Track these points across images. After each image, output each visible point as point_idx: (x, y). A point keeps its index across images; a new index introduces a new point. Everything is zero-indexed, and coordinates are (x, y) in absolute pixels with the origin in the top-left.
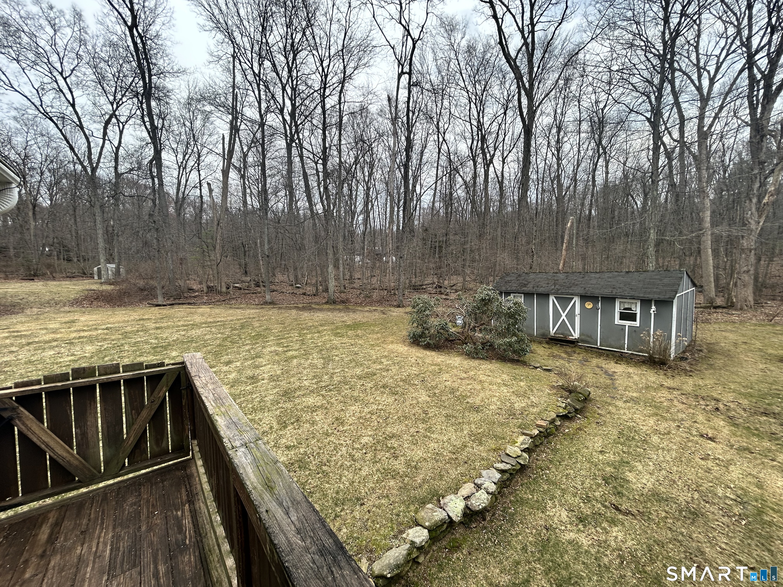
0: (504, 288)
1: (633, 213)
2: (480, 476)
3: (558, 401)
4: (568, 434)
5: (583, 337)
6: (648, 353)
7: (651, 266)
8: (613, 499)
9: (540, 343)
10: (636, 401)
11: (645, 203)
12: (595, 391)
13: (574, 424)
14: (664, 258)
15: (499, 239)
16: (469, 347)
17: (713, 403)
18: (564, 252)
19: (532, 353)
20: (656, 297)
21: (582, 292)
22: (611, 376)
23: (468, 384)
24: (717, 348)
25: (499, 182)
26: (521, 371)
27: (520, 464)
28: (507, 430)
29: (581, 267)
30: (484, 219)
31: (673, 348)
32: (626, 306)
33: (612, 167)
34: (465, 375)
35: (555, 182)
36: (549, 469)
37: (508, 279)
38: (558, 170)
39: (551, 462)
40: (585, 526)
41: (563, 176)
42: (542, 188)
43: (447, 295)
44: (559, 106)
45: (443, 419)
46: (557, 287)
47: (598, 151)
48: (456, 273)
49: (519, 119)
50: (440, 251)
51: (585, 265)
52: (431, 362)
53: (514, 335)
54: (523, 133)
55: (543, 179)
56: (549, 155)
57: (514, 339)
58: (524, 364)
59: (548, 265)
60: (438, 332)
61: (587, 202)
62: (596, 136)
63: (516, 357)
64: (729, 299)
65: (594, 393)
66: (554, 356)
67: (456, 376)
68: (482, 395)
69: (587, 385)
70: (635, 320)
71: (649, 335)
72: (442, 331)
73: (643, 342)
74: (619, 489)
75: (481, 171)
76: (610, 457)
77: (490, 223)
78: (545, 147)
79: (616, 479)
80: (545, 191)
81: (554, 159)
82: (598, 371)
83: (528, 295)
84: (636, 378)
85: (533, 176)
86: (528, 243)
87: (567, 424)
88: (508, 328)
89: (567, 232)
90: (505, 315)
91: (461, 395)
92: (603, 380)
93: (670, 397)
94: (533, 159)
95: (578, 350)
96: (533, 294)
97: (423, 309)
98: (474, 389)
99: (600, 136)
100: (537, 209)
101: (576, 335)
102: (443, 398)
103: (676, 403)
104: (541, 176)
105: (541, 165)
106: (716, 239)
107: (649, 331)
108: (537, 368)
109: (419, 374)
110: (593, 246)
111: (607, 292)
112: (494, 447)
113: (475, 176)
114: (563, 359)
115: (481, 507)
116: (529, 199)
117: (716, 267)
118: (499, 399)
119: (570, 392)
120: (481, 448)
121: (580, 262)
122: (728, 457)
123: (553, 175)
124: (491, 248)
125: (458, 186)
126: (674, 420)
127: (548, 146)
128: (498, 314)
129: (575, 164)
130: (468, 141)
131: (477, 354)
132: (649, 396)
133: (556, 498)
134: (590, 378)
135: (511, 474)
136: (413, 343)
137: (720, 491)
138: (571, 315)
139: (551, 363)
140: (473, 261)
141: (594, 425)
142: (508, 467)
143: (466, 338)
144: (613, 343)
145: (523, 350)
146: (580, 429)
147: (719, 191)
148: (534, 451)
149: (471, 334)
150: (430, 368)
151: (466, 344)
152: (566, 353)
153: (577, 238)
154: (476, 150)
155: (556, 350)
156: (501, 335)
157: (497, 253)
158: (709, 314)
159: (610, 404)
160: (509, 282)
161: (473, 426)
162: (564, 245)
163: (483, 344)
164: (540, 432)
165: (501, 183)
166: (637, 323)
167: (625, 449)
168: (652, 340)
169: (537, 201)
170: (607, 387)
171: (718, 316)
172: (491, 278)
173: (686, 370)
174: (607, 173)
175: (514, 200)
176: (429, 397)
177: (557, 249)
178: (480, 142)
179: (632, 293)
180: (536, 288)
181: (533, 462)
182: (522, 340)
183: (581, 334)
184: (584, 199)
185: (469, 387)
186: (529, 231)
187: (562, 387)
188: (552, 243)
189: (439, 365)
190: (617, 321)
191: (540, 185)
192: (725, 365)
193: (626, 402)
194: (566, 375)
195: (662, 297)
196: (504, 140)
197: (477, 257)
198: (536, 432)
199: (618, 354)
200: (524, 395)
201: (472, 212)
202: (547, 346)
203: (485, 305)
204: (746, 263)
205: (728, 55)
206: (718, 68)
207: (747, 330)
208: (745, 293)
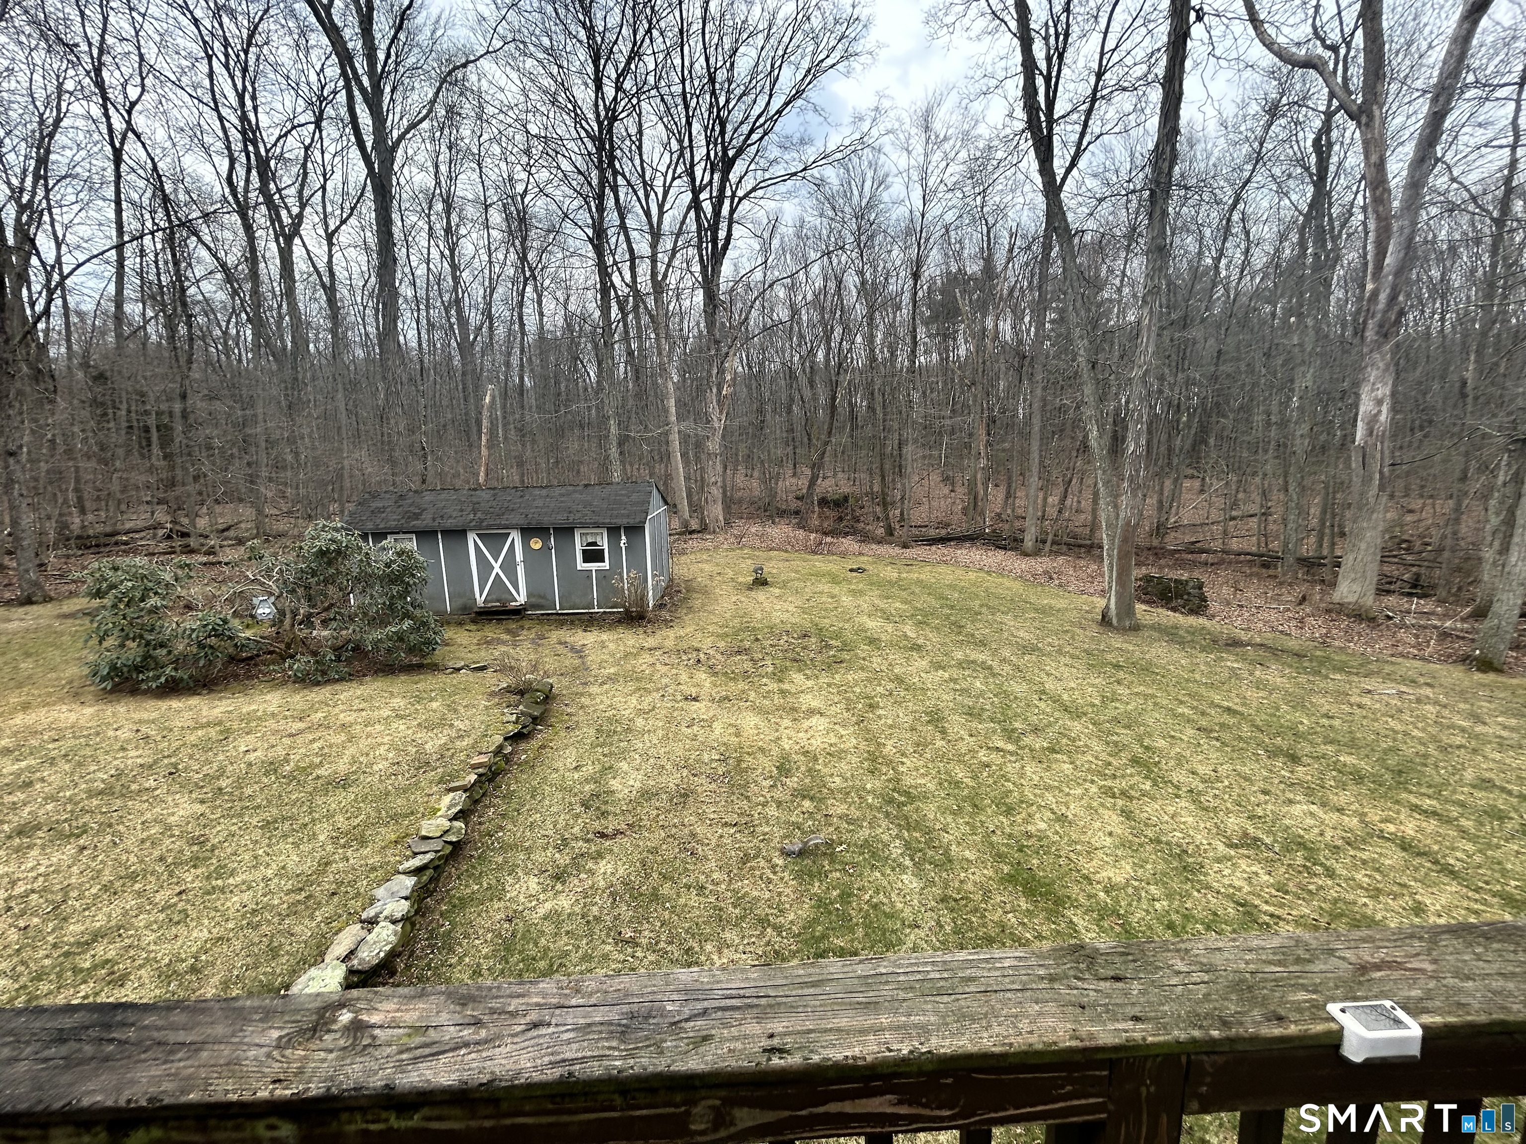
0: (370, 526)
1: (586, 389)
2: (372, 901)
3: (503, 714)
4: (526, 762)
5: (533, 600)
6: (624, 606)
7: (616, 476)
8: (597, 826)
9: (460, 624)
10: (612, 679)
11: (599, 375)
12: (560, 682)
13: (534, 742)
14: (632, 465)
15: (343, 416)
16: (302, 663)
17: (695, 654)
18: (484, 451)
19: (447, 645)
20: (624, 521)
21: (521, 520)
22: (579, 652)
23: (314, 740)
24: (694, 584)
25: (323, 285)
26: (428, 683)
27: (450, 843)
28: (418, 796)
29: (517, 478)
30: (294, 368)
31: (650, 594)
32: (589, 540)
33: (549, 305)
34: (301, 725)
35: (453, 312)
36: (501, 828)
37: (376, 504)
38: (455, 289)
39: (504, 816)
40: (564, 883)
41: (467, 304)
42: (428, 320)
43: (211, 552)
44: (441, 158)
45: (257, 834)
46: (479, 515)
47: (524, 272)
48: (234, 497)
49: (354, 153)
50: (166, 441)
51: (523, 475)
52: (191, 723)
53: (407, 615)
54: (369, 188)
55: (428, 300)
56: (435, 254)
57: (407, 624)
58: (435, 668)
59: (457, 475)
60: (201, 646)
61: (515, 361)
62: (517, 243)
63: (415, 660)
64: (702, 520)
65: (558, 684)
66: (488, 643)
67: (275, 732)
68: (351, 751)
69: (547, 674)
70: (602, 560)
71: (622, 578)
72: (213, 641)
73: (615, 590)
74: (603, 808)
75: (270, 248)
76: (589, 770)
77: (314, 379)
78: (424, 235)
79: (598, 796)
80: (433, 326)
81: (445, 264)
82: (560, 649)
83: (425, 535)
84: (612, 646)
85: (406, 291)
86: (412, 431)
87: (523, 746)
88: (391, 604)
89: (485, 413)
90: (381, 579)
91: (298, 768)
92: (571, 661)
93: (652, 660)
94: (401, 253)
95: (527, 624)
96: (435, 533)
97: (138, 595)
98: (331, 746)
99: (523, 243)
100: (422, 362)
101: (521, 598)
102: (248, 791)
103: (658, 666)
104: (422, 293)
105: (421, 271)
106: (685, 439)
107: (621, 574)
108: (459, 670)
109: (155, 762)
110: (534, 442)
111: (560, 519)
112: (393, 837)
113: (252, 256)
114: (504, 643)
115: (382, 955)
116: (401, 338)
117: (687, 478)
118: (392, 746)
119: (522, 693)
120: (366, 852)
121: (514, 470)
122: (711, 714)
123: (446, 298)
124: (324, 438)
125: (199, 271)
126: (658, 690)
127: (430, 235)
128: (365, 580)
129: (487, 284)
130: (217, 159)
131: (324, 673)
132: (629, 667)
133: (518, 866)
134: (550, 663)
135: (436, 868)
136: (112, 691)
137: (706, 757)
138: (509, 566)
139: (484, 656)
140: (279, 466)
141: (563, 734)
142: (429, 856)
143: (288, 646)
144: (578, 601)
145: (428, 642)
146: (543, 747)
147: (682, 373)
148: (472, 812)
149: (302, 632)
150: (192, 738)
151: (292, 657)
152: (508, 631)
153: (504, 425)
154: (246, 190)
155: (491, 631)
156: (379, 621)
157: (341, 450)
158: (685, 542)
159: (582, 694)
160: (381, 510)
161: (340, 819)
162: (484, 439)
163: (335, 649)
164: (480, 775)
165: (330, 290)
166: (606, 565)
167: (606, 750)
168: (626, 587)
169: (420, 345)
170: (576, 669)
171: (693, 543)
172: (334, 507)
173: (666, 620)
174: (541, 314)
175: (367, 334)
176: (202, 802)
177: (470, 446)
178: (254, 172)
179: (596, 519)
180: (438, 520)
181: (473, 831)
182: (424, 624)
183: (529, 595)
184: (509, 354)
185: (316, 745)
186: (410, 406)
187: (509, 690)
188: (460, 432)
189: (220, 723)
190: (581, 565)
191: (423, 313)
192: (703, 605)
193: (603, 683)
194: (512, 668)
195: (631, 522)
196: (323, 188)
197: (289, 458)
198: (473, 778)
199: (587, 617)
200: (442, 723)
201: (257, 346)
202: (473, 627)
203: (330, 563)
204: (714, 472)
205: (674, 179)
206: (666, 193)
207: (721, 557)
208: (716, 511)
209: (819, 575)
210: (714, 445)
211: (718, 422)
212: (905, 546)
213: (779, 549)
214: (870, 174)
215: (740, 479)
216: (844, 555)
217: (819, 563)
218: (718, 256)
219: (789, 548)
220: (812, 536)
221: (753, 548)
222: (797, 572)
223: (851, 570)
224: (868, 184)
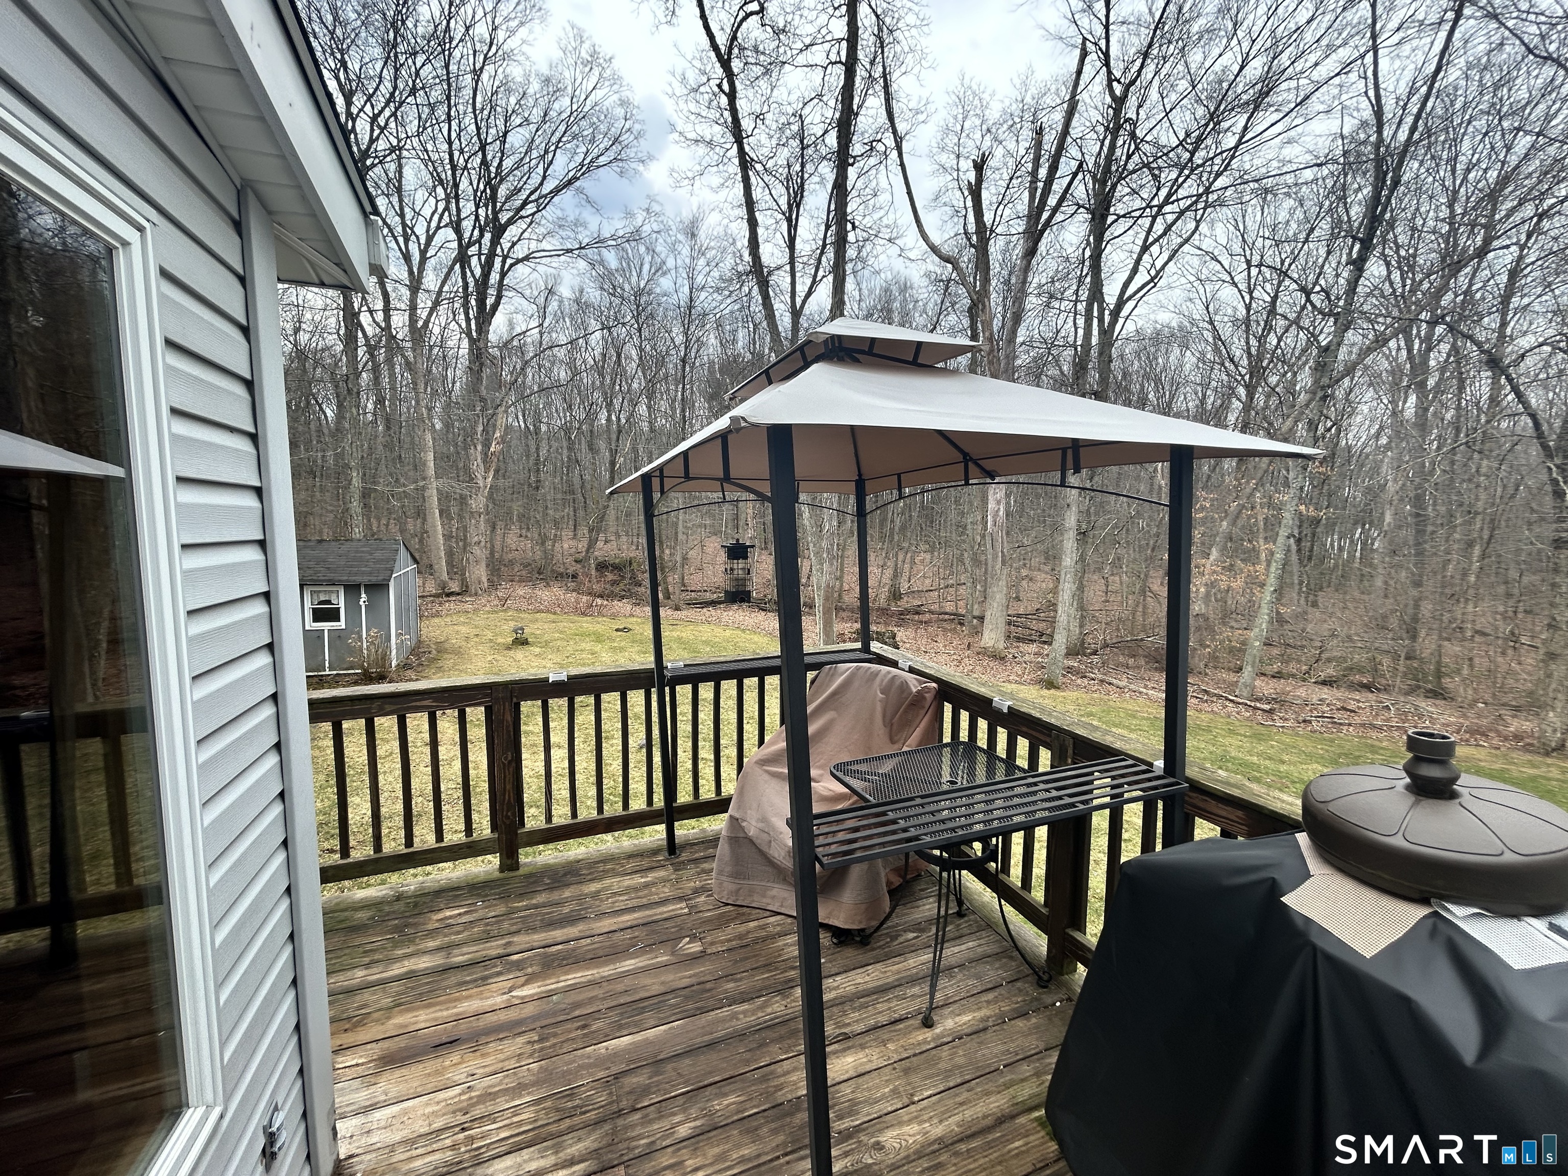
6: (362, 667)
7: (357, 533)
20: (365, 579)
24: (447, 646)
31: (394, 652)
32: (322, 598)
64: (463, 581)
70: (338, 619)
71: (360, 637)
73: (352, 651)
106: (444, 497)
107: (359, 633)
117: (448, 537)
158: (440, 604)
166: (342, 624)
168: (365, 646)
171: (451, 605)
179: (331, 576)
190: (310, 624)
192: (455, 664)
195: (374, 579)
199: (316, 680)
204: (478, 531)
205: (438, 228)
206: (430, 239)
207: (480, 620)
208: (479, 573)
209: (584, 635)
210: (478, 503)
211: (485, 479)
212: (677, 608)
213: (548, 611)
214: (648, 259)
215: (512, 539)
216: (614, 617)
217: (587, 624)
218: (485, 316)
219: (558, 610)
220: (585, 599)
221: (518, 610)
222: (561, 633)
223: (617, 630)
224: (646, 267)
